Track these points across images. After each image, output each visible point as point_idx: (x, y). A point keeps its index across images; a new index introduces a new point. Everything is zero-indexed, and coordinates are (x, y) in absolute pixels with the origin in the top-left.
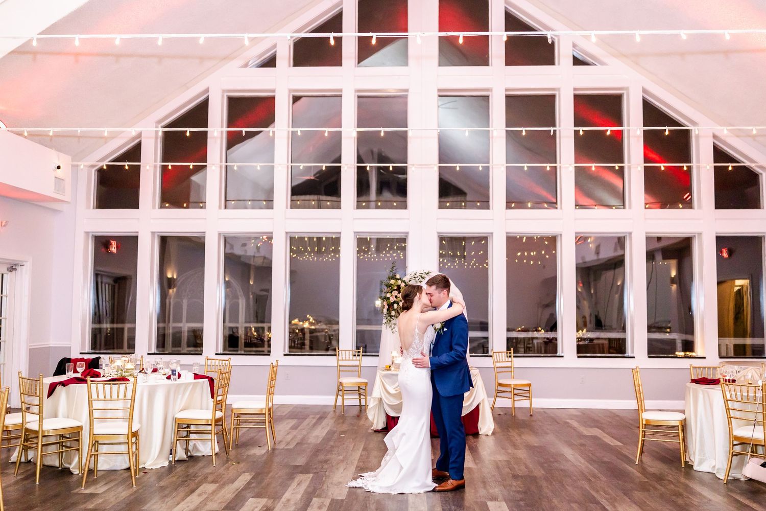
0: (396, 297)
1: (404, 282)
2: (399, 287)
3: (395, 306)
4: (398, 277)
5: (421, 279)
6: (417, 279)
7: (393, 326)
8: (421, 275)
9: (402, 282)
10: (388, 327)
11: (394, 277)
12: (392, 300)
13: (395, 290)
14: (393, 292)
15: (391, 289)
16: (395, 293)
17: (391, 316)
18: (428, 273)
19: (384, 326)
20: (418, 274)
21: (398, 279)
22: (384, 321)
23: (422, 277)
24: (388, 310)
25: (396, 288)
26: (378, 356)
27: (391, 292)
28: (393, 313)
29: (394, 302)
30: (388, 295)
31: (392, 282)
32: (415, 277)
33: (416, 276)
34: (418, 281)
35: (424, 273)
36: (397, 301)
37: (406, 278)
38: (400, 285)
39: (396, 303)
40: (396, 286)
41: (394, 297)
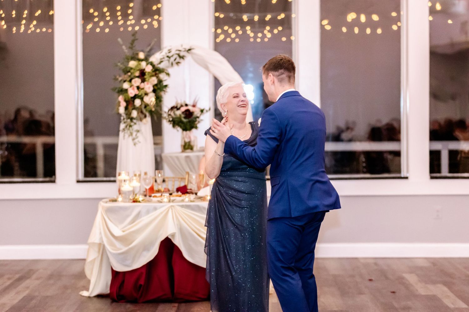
0: (138, 88)
1: (152, 64)
2: (142, 75)
3: (138, 102)
4: (142, 55)
5: (178, 60)
6: (172, 59)
7: (134, 134)
8: (178, 52)
9: (147, 64)
10: (127, 136)
11: (135, 57)
12: (132, 92)
13: (137, 77)
14: (133, 81)
15: (130, 76)
16: (137, 82)
17: (132, 119)
18: (190, 50)
19: (121, 134)
20: (173, 52)
21: (142, 60)
22: (122, 126)
23: (179, 55)
24: (126, 108)
25: (137, 74)
26: (115, 181)
27: (130, 81)
28: (134, 114)
29: (135, 97)
30: (126, 86)
31: (132, 64)
32: (168, 57)
33: (170, 55)
34: (174, 63)
35: (184, 50)
36: (140, 94)
37: (155, 58)
38: (144, 70)
39: (139, 98)
40: (138, 70)
41: (136, 88)
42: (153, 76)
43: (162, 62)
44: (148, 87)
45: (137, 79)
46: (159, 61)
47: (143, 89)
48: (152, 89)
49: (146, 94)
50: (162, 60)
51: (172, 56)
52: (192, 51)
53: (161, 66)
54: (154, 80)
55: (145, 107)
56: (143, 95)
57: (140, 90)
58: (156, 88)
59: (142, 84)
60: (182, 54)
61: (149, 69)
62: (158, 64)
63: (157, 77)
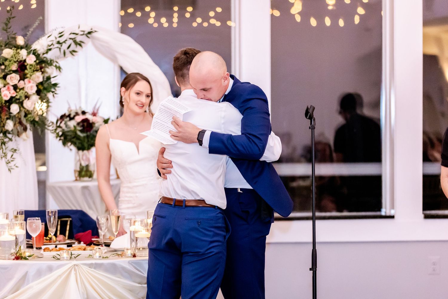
0: (15, 87)
1: (35, 53)
2: (22, 67)
3: (15, 109)
4: (20, 41)
5: (73, 47)
6: (65, 46)
7: (9, 154)
8: (73, 36)
9: (29, 53)
11: (11, 44)
12: (6, 94)
13: (14, 72)
14: (8, 77)
15: (3, 71)
16: (13, 79)
17: (5, 133)
18: (90, 33)
20: (66, 36)
21: (21, 48)
23: (74, 41)
25: (14, 67)
27: (4, 78)
28: (10, 125)
29: (11, 101)
31: (7, 53)
32: (58, 43)
33: (62, 40)
34: (67, 52)
35: (82, 33)
36: (18, 97)
37: (40, 45)
38: (25, 61)
39: (16, 103)
40: (15, 62)
41: (12, 88)
42: (37, 71)
43: (50, 50)
44: (30, 86)
45: (14, 75)
46: (46, 49)
47: (23, 89)
48: (35, 89)
49: (27, 97)
50: (49, 48)
51: (64, 42)
52: (93, 34)
53: (49, 56)
54: (38, 77)
55: (26, 116)
56: (23, 98)
57: (18, 90)
58: (41, 87)
59: (22, 82)
60: (79, 38)
61: (31, 60)
62: (44, 54)
63: (43, 73)
